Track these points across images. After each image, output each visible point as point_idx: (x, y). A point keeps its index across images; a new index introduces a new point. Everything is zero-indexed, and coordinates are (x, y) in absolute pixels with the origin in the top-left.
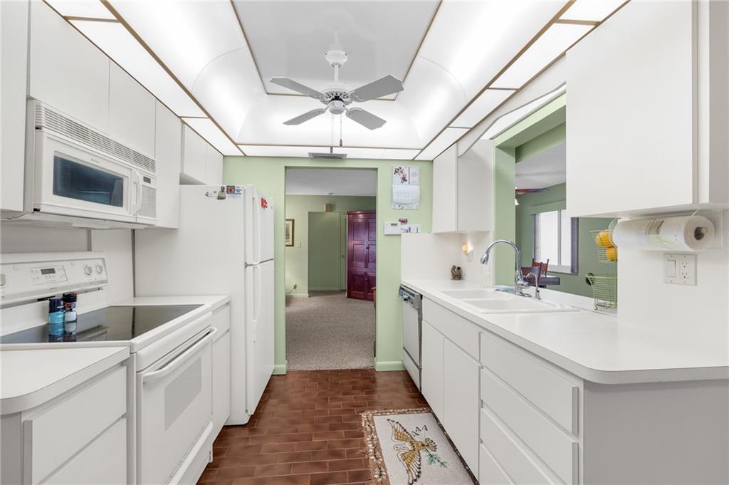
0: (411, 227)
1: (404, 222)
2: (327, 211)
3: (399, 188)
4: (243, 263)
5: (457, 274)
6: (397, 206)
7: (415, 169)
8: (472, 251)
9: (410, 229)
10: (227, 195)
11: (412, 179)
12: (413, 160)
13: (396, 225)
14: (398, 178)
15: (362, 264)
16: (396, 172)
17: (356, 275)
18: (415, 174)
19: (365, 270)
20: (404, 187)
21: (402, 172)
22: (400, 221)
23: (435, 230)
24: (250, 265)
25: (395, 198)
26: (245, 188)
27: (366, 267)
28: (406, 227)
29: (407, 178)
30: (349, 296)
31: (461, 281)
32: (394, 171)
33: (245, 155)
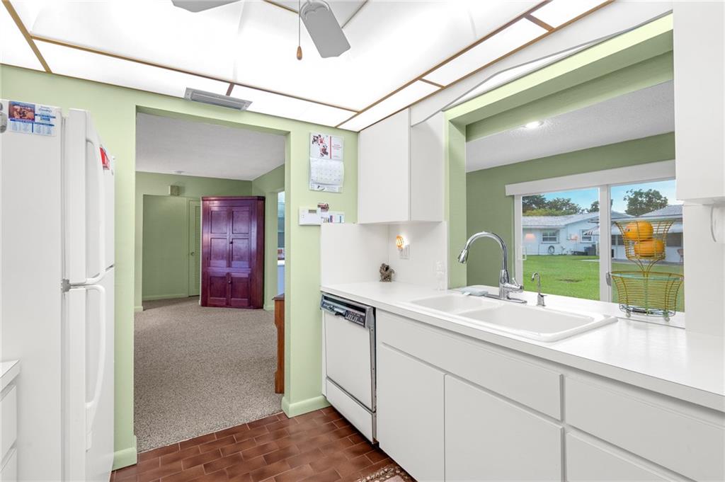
0: (333, 215)
1: (325, 208)
2: (172, 194)
3: (318, 162)
4: (60, 282)
5: (387, 274)
6: (316, 186)
7: (337, 140)
8: (409, 246)
9: (331, 217)
10: (10, 123)
11: (334, 152)
12: (336, 127)
13: (314, 211)
14: (317, 148)
15: (223, 263)
16: (315, 140)
17: (214, 277)
18: (337, 147)
19: (227, 270)
20: (325, 162)
21: (321, 142)
22: (319, 206)
23: (362, 220)
24: (76, 285)
25: (314, 175)
26: (65, 115)
27: (229, 265)
28: (327, 215)
29: (328, 151)
30: (205, 304)
31: (393, 282)
32: (312, 139)
33: (48, 72)
